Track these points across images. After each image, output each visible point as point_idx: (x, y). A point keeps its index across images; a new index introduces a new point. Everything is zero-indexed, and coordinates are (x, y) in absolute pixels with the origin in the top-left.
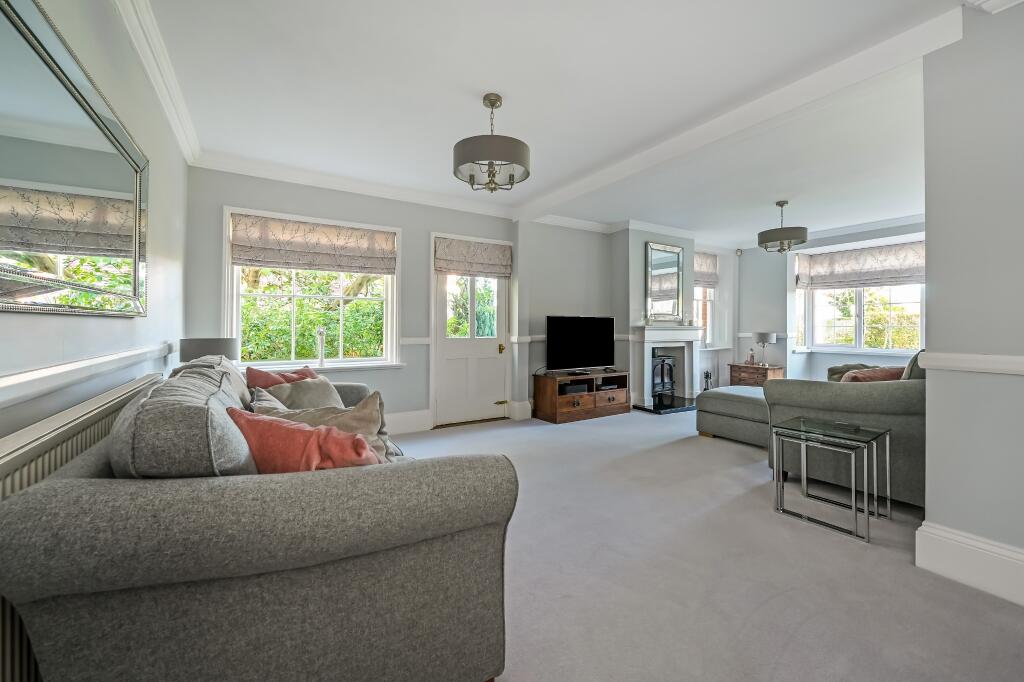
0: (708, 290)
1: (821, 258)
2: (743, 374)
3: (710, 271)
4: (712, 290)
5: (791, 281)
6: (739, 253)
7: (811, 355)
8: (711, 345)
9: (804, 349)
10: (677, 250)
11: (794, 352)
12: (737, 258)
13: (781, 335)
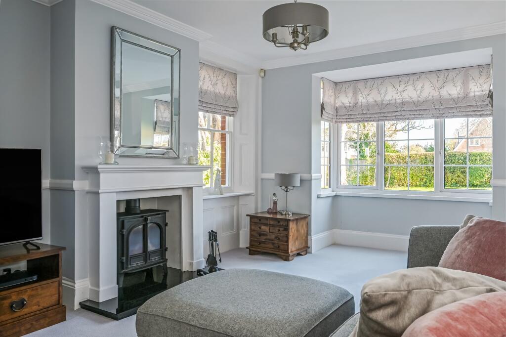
0: (227, 118)
1: (345, 86)
2: (263, 227)
3: (228, 93)
4: (232, 118)
5: (315, 110)
6: (262, 74)
7: (335, 197)
8: (229, 189)
9: (329, 192)
10: (173, 51)
11: (318, 197)
12: (260, 79)
13: (306, 176)
